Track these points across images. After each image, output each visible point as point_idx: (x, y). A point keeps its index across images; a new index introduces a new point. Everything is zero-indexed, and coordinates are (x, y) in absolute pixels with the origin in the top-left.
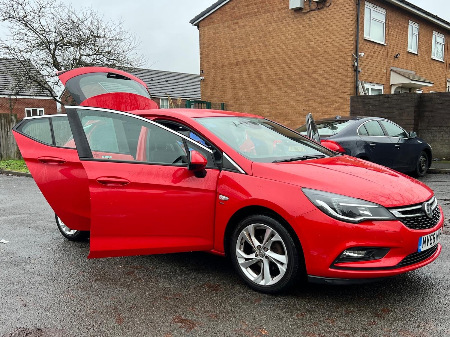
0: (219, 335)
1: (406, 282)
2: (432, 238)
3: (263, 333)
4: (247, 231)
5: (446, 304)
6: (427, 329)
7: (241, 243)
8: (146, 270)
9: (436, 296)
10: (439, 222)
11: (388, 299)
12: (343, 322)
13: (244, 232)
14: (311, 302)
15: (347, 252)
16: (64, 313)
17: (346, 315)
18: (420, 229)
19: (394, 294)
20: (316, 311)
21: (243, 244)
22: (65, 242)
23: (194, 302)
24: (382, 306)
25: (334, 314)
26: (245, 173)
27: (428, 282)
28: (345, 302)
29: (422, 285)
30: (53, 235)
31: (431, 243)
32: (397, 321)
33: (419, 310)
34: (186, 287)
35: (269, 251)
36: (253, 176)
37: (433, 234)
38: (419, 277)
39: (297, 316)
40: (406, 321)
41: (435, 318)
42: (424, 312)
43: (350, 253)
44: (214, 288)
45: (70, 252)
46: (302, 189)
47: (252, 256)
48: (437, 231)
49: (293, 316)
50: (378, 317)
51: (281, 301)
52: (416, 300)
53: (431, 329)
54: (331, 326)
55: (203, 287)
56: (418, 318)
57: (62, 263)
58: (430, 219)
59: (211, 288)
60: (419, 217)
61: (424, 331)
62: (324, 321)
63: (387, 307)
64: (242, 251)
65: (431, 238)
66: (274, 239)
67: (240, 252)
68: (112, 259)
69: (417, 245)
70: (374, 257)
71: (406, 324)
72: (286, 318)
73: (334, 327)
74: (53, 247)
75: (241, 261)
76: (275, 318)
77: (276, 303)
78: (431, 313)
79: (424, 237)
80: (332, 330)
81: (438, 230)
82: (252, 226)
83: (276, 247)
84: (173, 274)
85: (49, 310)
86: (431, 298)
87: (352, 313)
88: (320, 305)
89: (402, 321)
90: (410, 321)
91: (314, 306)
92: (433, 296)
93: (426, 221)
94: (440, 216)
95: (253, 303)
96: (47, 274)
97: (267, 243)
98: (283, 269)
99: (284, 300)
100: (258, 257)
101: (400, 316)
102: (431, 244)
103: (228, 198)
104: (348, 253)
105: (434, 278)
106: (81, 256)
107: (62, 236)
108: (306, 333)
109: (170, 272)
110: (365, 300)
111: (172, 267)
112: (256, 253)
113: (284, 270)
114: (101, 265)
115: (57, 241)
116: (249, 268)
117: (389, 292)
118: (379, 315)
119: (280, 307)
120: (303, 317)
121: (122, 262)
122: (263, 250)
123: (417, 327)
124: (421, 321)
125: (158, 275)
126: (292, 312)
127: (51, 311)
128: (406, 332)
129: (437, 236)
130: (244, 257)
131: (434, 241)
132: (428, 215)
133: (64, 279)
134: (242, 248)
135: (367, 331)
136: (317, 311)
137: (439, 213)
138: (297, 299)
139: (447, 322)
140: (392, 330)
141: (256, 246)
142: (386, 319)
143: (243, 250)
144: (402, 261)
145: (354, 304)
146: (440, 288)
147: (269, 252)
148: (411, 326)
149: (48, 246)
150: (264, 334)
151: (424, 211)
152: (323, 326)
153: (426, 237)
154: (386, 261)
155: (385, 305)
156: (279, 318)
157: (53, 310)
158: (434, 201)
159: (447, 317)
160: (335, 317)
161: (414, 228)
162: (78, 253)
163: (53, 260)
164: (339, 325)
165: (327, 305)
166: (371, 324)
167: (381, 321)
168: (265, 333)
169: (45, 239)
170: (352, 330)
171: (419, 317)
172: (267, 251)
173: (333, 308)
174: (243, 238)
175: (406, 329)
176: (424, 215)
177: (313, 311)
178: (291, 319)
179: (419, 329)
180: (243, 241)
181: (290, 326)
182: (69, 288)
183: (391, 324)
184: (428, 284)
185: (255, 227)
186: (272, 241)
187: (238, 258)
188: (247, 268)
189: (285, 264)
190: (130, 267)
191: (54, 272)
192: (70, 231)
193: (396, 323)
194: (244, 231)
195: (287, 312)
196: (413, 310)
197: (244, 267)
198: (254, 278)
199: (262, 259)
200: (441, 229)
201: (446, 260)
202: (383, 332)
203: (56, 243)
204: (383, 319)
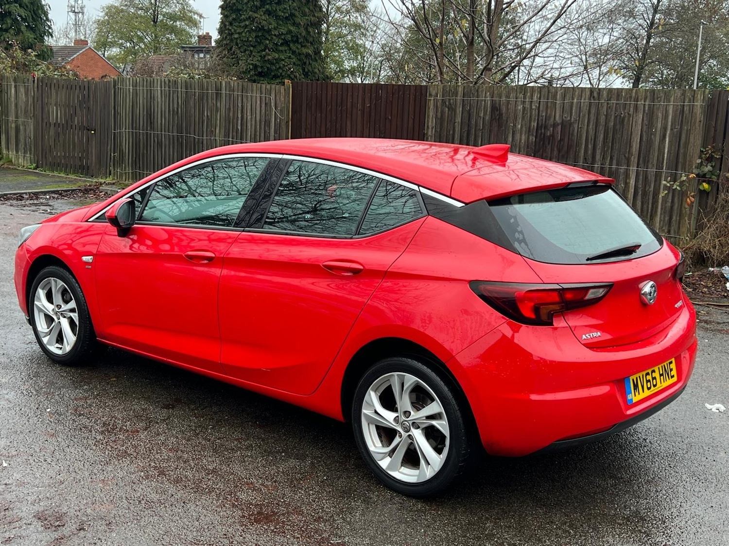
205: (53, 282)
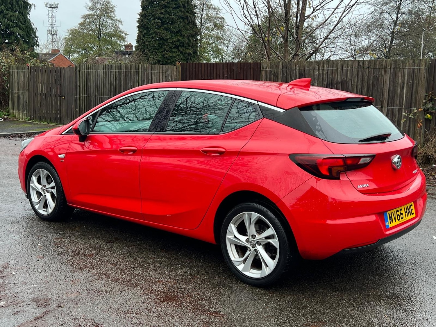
205: (41, 172)
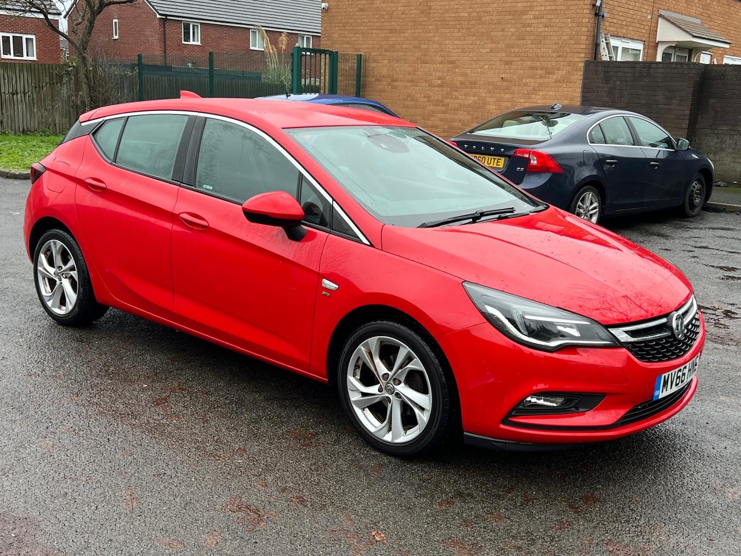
0: (301, 539)
1: (633, 442)
2: (680, 374)
3: (378, 539)
4: (367, 346)
5: (692, 489)
6: (653, 539)
7: (355, 366)
8: (191, 397)
9: (678, 473)
10: (696, 344)
11: (598, 476)
12: (515, 520)
13: (362, 348)
14: (467, 476)
15: (532, 398)
16: (34, 482)
17: (522, 505)
18: (660, 361)
19: (608, 466)
20: (472, 497)
21: (359, 368)
22: (51, 327)
23: (268, 469)
24: (584, 490)
25: (503, 503)
26: (369, 244)
27: (670, 442)
28: (524, 479)
29: (658, 448)
30: (31, 311)
31: (677, 383)
32: (605, 523)
33: (646, 501)
34: (255, 435)
35: (402, 384)
36: (382, 250)
37: (682, 368)
38: (656, 432)
39: (440, 504)
40: (621, 523)
41: (669, 518)
42: (653, 504)
43: (538, 399)
44: (305, 440)
45: (57, 351)
46: (463, 284)
47: (374, 389)
48: (691, 362)
49: (432, 504)
50: (576, 512)
51: (416, 473)
52: (644, 480)
53: (659, 541)
54: (495, 528)
55: (286, 438)
56: (641, 516)
57: (40, 373)
58: (680, 341)
59: (300, 440)
60: (661, 339)
61: (647, 544)
62: (484, 516)
63: (594, 491)
64: (357, 379)
65: (678, 376)
66: (410, 366)
67: (353, 381)
68: (132, 369)
69: (652, 388)
70: (577, 408)
71: (620, 529)
72: (421, 508)
73: (499, 530)
74: (29, 336)
75: (354, 397)
76: (402, 507)
77: (407, 475)
78: (664, 507)
79: (666, 375)
80: (494, 536)
81: (692, 360)
82: (376, 340)
83: (414, 380)
84: (237, 406)
85: (7, 474)
86: (668, 477)
87: (533, 502)
88: (481, 483)
89: (614, 522)
90: (628, 522)
91: (471, 486)
92: (673, 472)
93: (672, 346)
94: (698, 333)
95: (367, 475)
96: (11, 395)
97: (400, 371)
98: (423, 418)
99: (422, 470)
100: (383, 392)
101: (612, 513)
102: (677, 385)
103: (337, 286)
104: (535, 399)
105: (681, 435)
106: (76, 359)
107: (47, 314)
108: (450, 540)
109: (231, 402)
110: (558, 476)
111: (238, 391)
112: (381, 385)
113: (426, 421)
114: (110, 381)
115: (36, 324)
116: (367, 410)
117: (602, 461)
118: (578, 507)
119: (413, 484)
120: (450, 506)
121: (148, 377)
122: (392, 382)
123: (637, 536)
124: (645, 524)
125: (210, 408)
126: (433, 497)
127: (11, 476)
128: (618, 545)
129: (689, 370)
130: (359, 390)
131: (683, 380)
132: (677, 336)
133: (41, 407)
134: (357, 374)
135: (552, 541)
136: (475, 495)
137: (698, 326)
138: (444, 468)
139: (687, 526)
140: (594, 542)
141: (381, 375)
142: (588, 517)
143: (359, 378)
144: (625, 414)
145: (539, 484)
146: (687, 457)
147: (403, 387)
148: (627, 532)
149: (19, 334)
150: (379, 541)
151: (671, 328)
152: (481, 527)
153: (669, 375)
154: (597, 416)
155: (591, 488)
156: (409, 508)
157: (14, 474)
158: (692, 305)
159: (689, 516)
160: (504, 510)
161: (649, 361)
162: (72, 353)
163: (24, 365)
164: (507, 526)
165: (493, 484)
166: (561, 525)
167: (579, 520)
168: (381, 539)
169: (15, 318)
170: (527, 538)
171: (643, 514)
172: (399, 384)
173: (502, 492)
174: (359, 358)
175: (618, 540)
176: (670, 334)
177: (469, 495)
178: (428, 510)
179: (640, 541)
180: (361, 363)
181: (426, 526)
182: (47, 428)
183: (595, 527)
184: (668, 448)
185: (382, 342)
186: (408, 369)
187: (350, 392)
188: (363, 409)
189: (428, 411)
190: (162, 389)
191: (25, 392)
192: (60, 308)
193: (604, 527)
194: (362, 345)
195: (424, 496)
196: (636, 501)
197: (358, 406)
198: (375, 427)
199: (390, 396)
200: (697, 357)
201: (705, 397)
202: (580, 545)
203: (35, 329)
204: (583, 518)
